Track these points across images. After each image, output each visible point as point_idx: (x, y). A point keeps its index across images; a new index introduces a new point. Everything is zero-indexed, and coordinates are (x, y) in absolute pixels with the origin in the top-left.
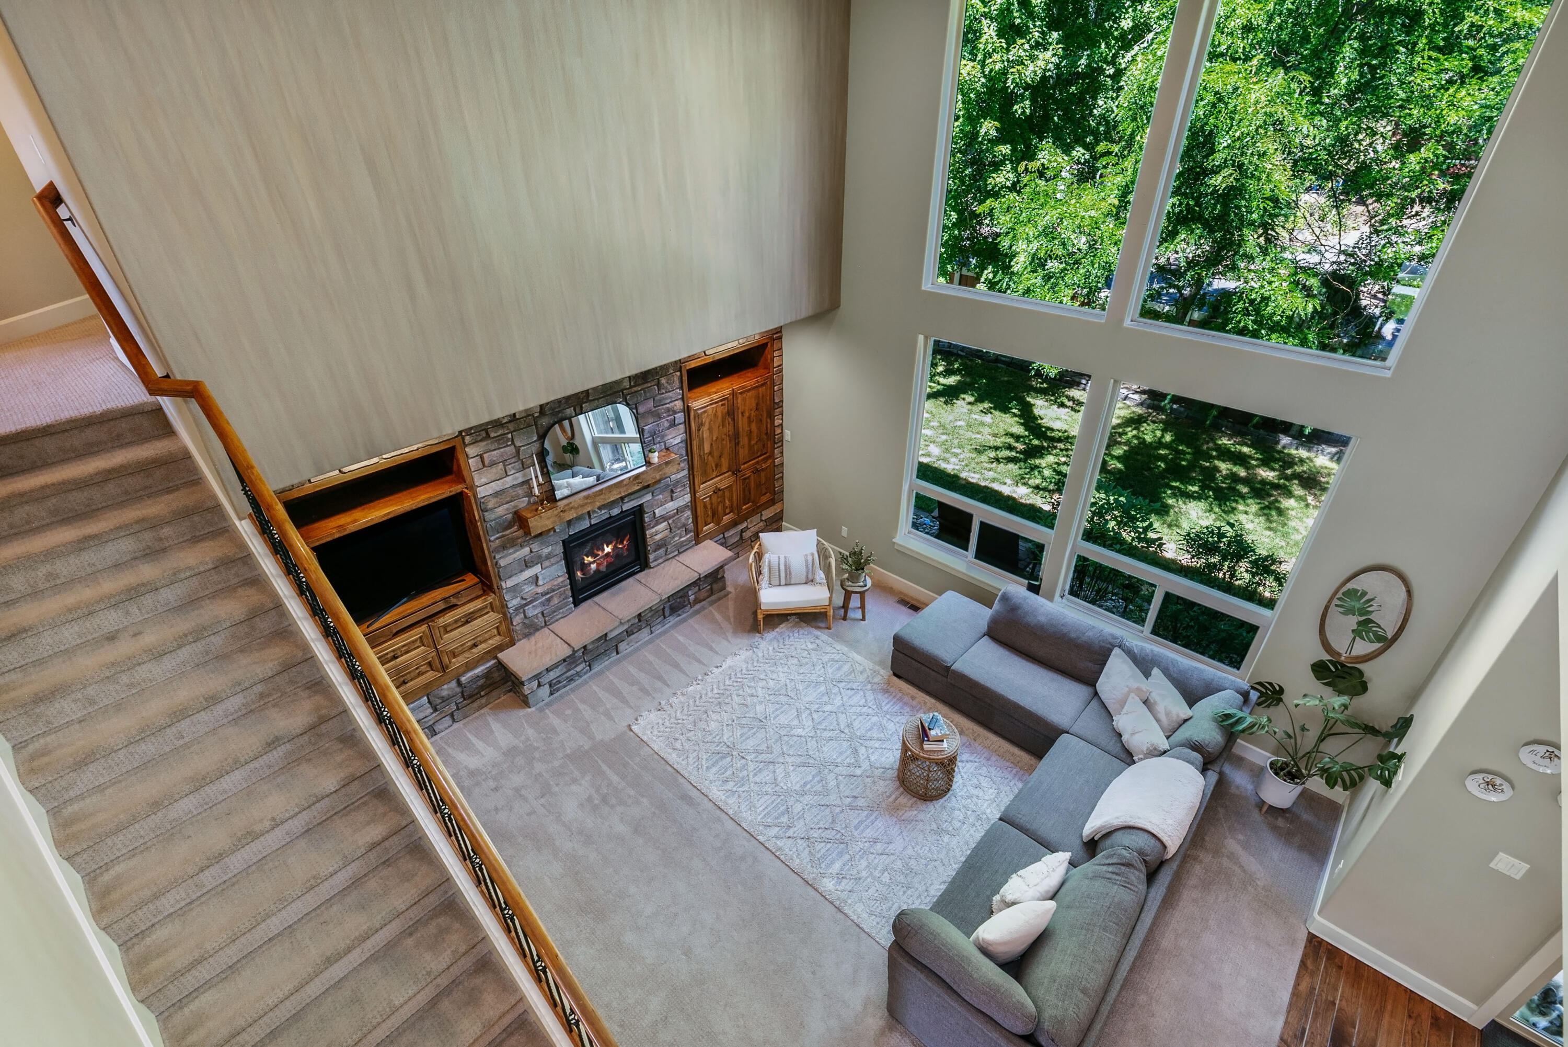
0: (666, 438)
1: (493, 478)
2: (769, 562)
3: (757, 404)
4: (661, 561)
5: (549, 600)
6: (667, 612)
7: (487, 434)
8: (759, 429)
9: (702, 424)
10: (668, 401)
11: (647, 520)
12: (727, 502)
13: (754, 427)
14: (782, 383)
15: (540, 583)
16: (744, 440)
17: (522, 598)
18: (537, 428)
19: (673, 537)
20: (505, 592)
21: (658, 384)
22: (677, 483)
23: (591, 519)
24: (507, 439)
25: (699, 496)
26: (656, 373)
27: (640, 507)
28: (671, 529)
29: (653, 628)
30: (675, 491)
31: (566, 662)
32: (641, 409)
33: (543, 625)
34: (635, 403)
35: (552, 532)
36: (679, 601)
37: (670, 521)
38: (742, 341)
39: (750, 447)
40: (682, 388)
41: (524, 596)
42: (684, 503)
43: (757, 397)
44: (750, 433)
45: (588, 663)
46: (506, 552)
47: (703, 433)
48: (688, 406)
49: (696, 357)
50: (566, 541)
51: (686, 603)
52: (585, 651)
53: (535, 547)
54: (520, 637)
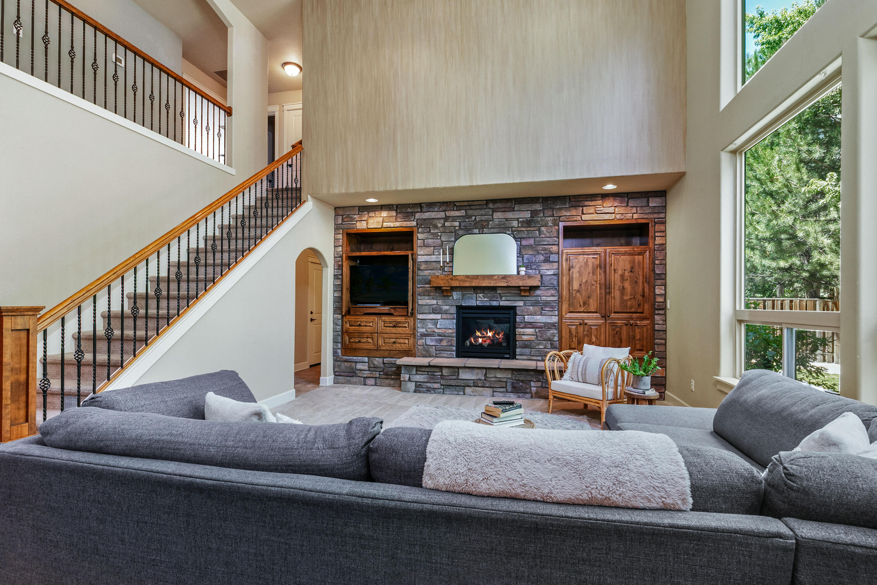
0: (541, 268)
1: (426, 253)
3: (632, 268)
4: (525, 357)
5: (441, 340)
6: (509, 388)
7: (430, 230)
8: (633, 288)
9: (572, 267)
10: (546, 243)
11: (518, 320)
12: (594, 338)
13: (627, 285)
14: (665, 259)
15: (438, 326)
16: (615, 293)
17: (426, 331)
18: (455, 235)
19: (539, 344)
20: (419, 321)
21: (539, 231)
22: (547, 304)
23: (477, 300)
24: (438, 236)
25: (565, 322)
26: (538, 222)
27: (514, 308)
28: (537, 337)
29: (495, 393)
30: (544, 309)
31: (428, 374)
32: (524, 243)
33: (434, 355)
34: (521, 238)
35: (451, 298)
36: (521, 384)
37: (537, 330)
38: (618, 216)
39: (622, 301)
40: (558, 237)
41: (428, 329)
42: (552, 322)
43: (633, 262)
44: (623, 290)
45: (442, 387)
46: (423, 297)
47: (573, 273)
48: (562, 251)
49: (573, 219)
50: (460, 308)
51: (528, 391)
52: (442, 375)
53: (440, 302)
54: (420, 355)
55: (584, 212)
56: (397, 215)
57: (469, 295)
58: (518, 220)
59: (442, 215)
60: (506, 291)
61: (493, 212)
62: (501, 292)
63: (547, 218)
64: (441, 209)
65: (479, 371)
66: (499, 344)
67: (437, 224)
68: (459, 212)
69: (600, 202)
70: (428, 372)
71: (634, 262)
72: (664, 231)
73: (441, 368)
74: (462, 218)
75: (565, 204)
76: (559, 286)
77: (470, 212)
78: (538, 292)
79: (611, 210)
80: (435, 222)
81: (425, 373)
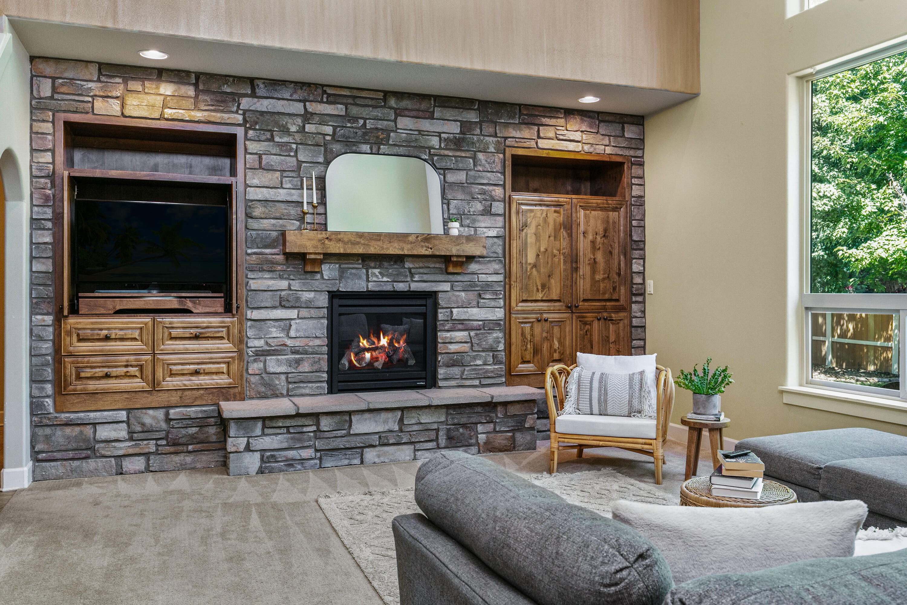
0: (477, 225)
1: (267, 184)
2: (580, 377)
3: (606, 230)
4: (453, 383)
5: (298, 362)
6: (443, 441)
7: (272, 136)
8: (608, 262)
9: (525, 225)
10: (485, 181)
11: (441, 317)
12: (556, 344)
13: (599, 256)
14: (643, 220)
15: (292, 333)
16: (584, 269)
17: (267, 343)
18: (325, 151)
19: (475, 358)
20: (249, 323)
21: (474, 158)
22: (487, 286)
23: (368, 281)
24: (291, 150)
25: (516, 318)
26: (473, 143)
27: (433, 295)
28: (472, 346)
29: (419, 453)
30: (483, 296)
31: (289, 432)
32: (451, 177)
33: (285, 392)
34: (444, 169)
35: (318, 276)
36: (461, 430)
37: (472, 333)
38: (586, 148)
39: (594, 282)
40: (504, 174)
41: (270, 341)
42: (495, 318)
43: (606, 221)
44: (594, 263)
45: (318, 455)
46: (260, 275)
47: (526, 235)
48: (510, 196)
49: (525, 145)
50: (333, 295)
51: (473, 441)
52: (319, 430)
53: (296, 285)
54: (253, 394)
55: (542, 135)
56: (197, 96)
57: (353, 271)
58: (440, 136)
59: (298, 108)
60: (421, 265)
61: (397, 115)
62: (411, 266)
63: (487, 138)
64: (295, 97)
65: (389, 415)
66: (403, 362)
67: (289, 126)
68: (332, 106)
69: (562, 121)
70: (288, 427)
71: (608, 222)
72: (642, 177)
73: (316, 416)
74: (339, 119)
75: (513, 118)
76: (504, 257)
77: (355, 111)
78: (473, 267)
79: (577, 136)
80: (284, 120)
81: (282, 431)
